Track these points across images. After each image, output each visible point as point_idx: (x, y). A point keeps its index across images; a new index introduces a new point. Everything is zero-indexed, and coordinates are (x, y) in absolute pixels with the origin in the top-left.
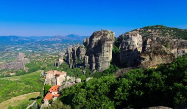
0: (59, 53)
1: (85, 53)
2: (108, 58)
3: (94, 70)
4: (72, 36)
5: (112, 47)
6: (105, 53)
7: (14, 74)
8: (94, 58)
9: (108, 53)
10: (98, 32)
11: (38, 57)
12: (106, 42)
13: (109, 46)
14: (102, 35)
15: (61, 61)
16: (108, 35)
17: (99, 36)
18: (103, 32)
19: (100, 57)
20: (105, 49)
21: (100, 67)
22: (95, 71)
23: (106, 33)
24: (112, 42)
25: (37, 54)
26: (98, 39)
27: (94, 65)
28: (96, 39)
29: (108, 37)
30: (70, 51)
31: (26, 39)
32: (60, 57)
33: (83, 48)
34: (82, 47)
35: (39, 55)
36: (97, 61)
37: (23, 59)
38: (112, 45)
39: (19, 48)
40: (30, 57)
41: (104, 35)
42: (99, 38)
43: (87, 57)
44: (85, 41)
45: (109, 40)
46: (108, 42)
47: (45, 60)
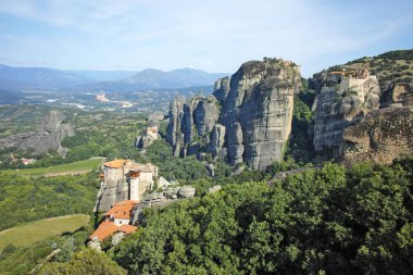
0: (149, 113)
1: (216, 117)
2: (279, 132)
3: (239, 165)
4: (187, 71)
5: (291, 105)
6: (271, 121)
7: (32, 161)
8: (239, 134)
9: (279, 120)
10: (254, 64)
11: (96, 122)
12: (274, 91)
13: (283, 101)
14: (266, 72)
15: (153, 135)
16: (282, 72)
17: (257, 73)
18: (267, 65)
19: (257, 130)
20: (273, 108)
21: (258, 159)
22: (242, 168)
23: (276, 66)
24: (292, 92)
25: (94, 114)
26: (253, 81)
27: (240, 150)
28: (247, 83)
29: (281, 77)
30: (177, 111)
31: (72, 78)
32: (150, 124)
34: (209, 102)
35: (98, 117)
36: (248, 140)
37: (58, 125)
38: (291, 99)
39: (52, 97)
40: (75, 122)
41: (270, 72)
42: (257, 80)
43: (223, 129)
44: (219, 86)
45: (284, 87)
46: (282, 92)
47: (113, 129)
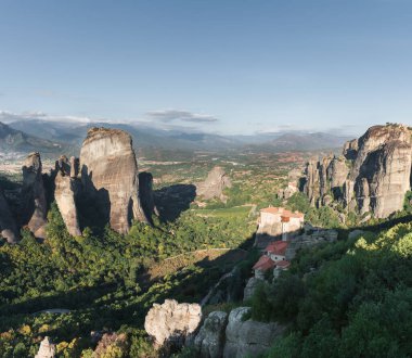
1: (346, 173)
2: (400, 186)
3: (366, 214)
5: (409, 163)
6: (393, 176)
8: (366, 185)
9: (401, 176)
10: (378, 128)
11: (247, 177)
12: (396, 150)
13: (403, 159)
14: (388, 135)
15: (293, 188)
16: (402, 135)
17: (381, 136)
18: (390, 129)
19: (381, 184)
21: (382, 208)
22: (368, 217)
23: (398, 129)
25: (246, 170)
26: (378, 143)
27: (367, 202)
28: (373, 144)
29: (401, 139)
30: (312, 169)
31: (228, 141)
32: (290, 180)
33: (343, 163)
34: (340, 161)
35: (249, 173)
36: (372, 193)
37: (220, 178)
38: (410, 157)
39: (216, 156)
40: (232, 177)
41: (392, 134)
42: (382, 141)
44: (347, 147)
45: (404, 147)
46: (402, 151)
47: (260, 183)
